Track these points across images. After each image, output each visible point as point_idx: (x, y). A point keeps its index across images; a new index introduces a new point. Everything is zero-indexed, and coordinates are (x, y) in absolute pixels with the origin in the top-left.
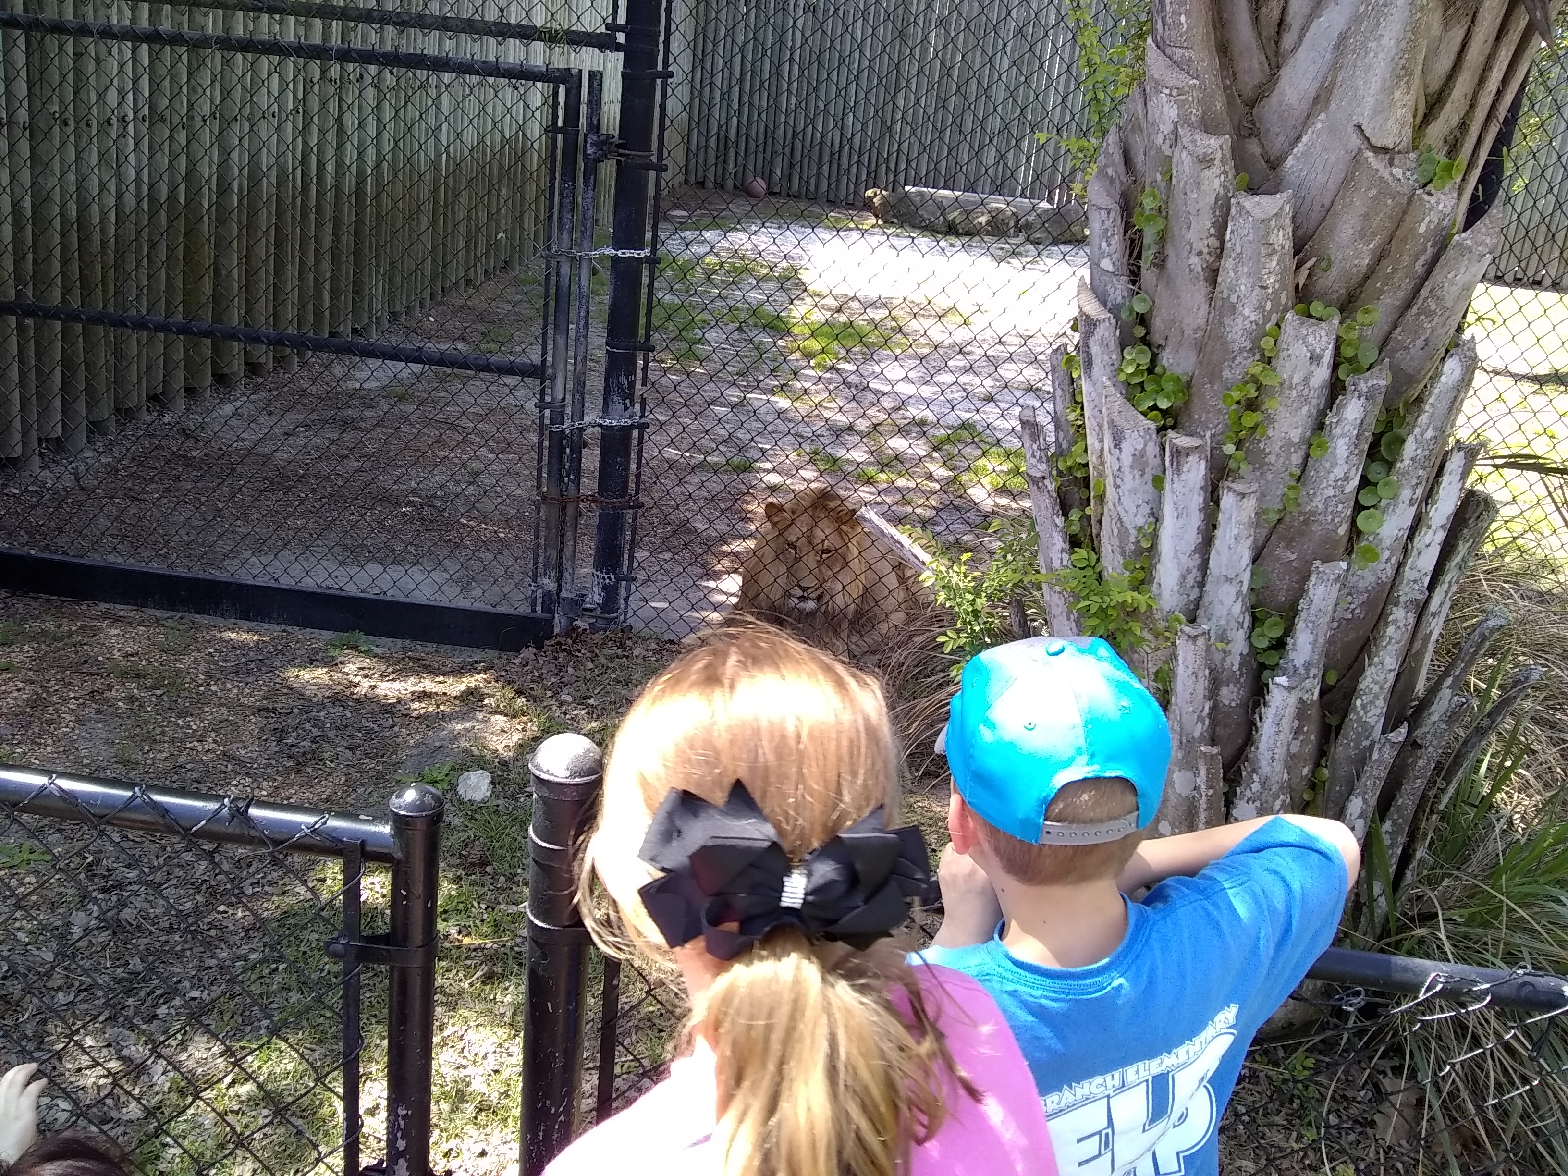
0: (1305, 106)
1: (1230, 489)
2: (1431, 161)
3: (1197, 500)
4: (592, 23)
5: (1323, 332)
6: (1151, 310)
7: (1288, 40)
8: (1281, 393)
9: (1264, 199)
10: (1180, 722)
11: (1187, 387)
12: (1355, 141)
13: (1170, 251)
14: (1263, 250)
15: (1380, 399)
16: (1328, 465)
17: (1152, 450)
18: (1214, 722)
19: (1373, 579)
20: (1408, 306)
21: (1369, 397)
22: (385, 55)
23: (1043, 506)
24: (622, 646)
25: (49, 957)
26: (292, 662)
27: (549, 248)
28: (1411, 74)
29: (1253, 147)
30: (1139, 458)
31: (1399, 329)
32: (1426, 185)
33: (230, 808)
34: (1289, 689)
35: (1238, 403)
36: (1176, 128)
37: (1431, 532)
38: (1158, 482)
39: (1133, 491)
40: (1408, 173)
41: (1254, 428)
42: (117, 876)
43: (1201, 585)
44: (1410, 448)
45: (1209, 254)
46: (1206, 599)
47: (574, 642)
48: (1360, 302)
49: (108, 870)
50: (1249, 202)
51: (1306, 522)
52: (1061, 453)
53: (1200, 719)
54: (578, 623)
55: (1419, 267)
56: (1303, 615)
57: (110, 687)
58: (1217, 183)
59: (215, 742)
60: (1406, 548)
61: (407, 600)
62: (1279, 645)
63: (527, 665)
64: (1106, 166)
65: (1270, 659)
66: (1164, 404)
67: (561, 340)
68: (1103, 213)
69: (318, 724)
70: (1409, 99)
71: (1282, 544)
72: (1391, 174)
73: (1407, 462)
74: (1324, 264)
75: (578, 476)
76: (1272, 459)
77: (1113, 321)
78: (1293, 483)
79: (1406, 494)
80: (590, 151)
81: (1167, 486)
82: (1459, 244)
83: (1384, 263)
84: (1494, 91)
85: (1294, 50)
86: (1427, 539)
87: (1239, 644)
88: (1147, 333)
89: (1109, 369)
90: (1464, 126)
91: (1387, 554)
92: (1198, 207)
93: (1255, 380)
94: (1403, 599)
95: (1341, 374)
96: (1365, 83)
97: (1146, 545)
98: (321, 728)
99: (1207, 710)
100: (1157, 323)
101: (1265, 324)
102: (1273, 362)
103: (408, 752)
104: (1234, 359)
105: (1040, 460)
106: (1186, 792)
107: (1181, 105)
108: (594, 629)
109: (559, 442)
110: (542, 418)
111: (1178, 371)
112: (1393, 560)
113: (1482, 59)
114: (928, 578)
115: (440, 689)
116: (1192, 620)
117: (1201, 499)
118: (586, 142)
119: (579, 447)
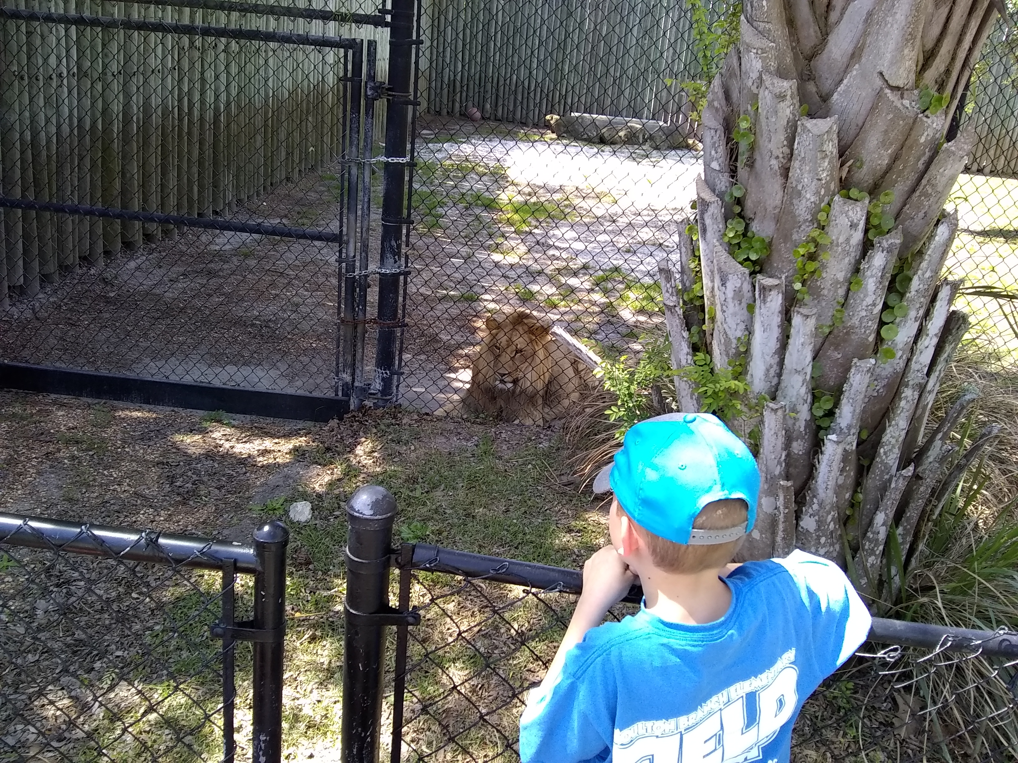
0: (845, 60)
1: (798, 312)
2: (928, 95)
3: (777, 320)
4: (369, 9)
5: (858, 209)
6: (744, 196)
7: (833, 16)
8: (831, 249)
9: (819, 122)
10: (766, 465)
11: (769, 245)
12: (879, 82)
13: (757, 156)
14: (819, 155)
15: (896, 252)
16: (862, 296)
17: (747, 287)
18: (788, 465)
19: (891, 370)
20: (913, 190)
21: (889, 251)
22: (233, 31)
23: (674, 324)
24: (395, 417)
25: (22, 630)
26: (178, 431)
27: (343, 157)
28: (915, 38)
29: (811, 87)
30: (738, 293)
31: (908, 206)
32: (924, 111)
33: (146, 539)
34: (838, 443)
35: (803, 256)
36: (761, 75)
37: (928, 338)
38: (751, 308)
39: (735, 314)
40: (914, 103)
41: (813, 272)
42: (66, 575)
43: (779, 375)
44: (915, 284)
45: (783, 157)
46: (783, 385)
47: (364, 415)
48: (881, 189)
49: (60, 572)
50: (810, 124)
51: (848, 333)
52: (685, 290)
53: (779, 463)
54: (366, 402)
55: (921, 165)
56: (846, 394)
57: (59, 450)
58: (788, 111)
59: (129, 485)
60: (912, 349)
61: (253, 389)
62: (830, 414)
63: (333, 431)
64: (713, 100)
65: (824, 423)
66: (754, 257)
67: (352, 218)
68: (713, 132)
69: (196, 472)
70: (914, 55)
71: (832, 348)
72: (902, 104)
73: (913, 293)
74: (858, 164)
75: (365, 306)
76: (825, 292)
77: (720, 203)
78: (839, 308)
79: (913, 314)
80: (369, 93)
81: (757, 311)
82: (947, 150)
83: (898, 162)
84: (967, 48)
85: (838, 22)
86: (926, 343)
87: (804, 414)
88: (742, 210)
89: (717, 234)
90: (948, 72)
91: (900, 353)
92: (776, 127)
93: (814, 240)
94: (911, 383)
95: (870, 235)
96: (885, 44)
97: (742, 349)
98: (199, 475)
99: (783, 457)
100: (749, 204)
101: (820, 203)
102: (826, 228)
103: (256, 490)
104: (800, 227)
105: (672, 294)
106: (770, 510)
107: (764, 60)
108: (376, 406)
109: (352, 284)
110: (340, 269)
111: (763, 235)
112: (904, 357)
113: (959, 28)
114: (598, 372)
115: (276, 448)
116: (774, 399)
117: (779, 319)
118: (366, 87)
119: (365, 287)
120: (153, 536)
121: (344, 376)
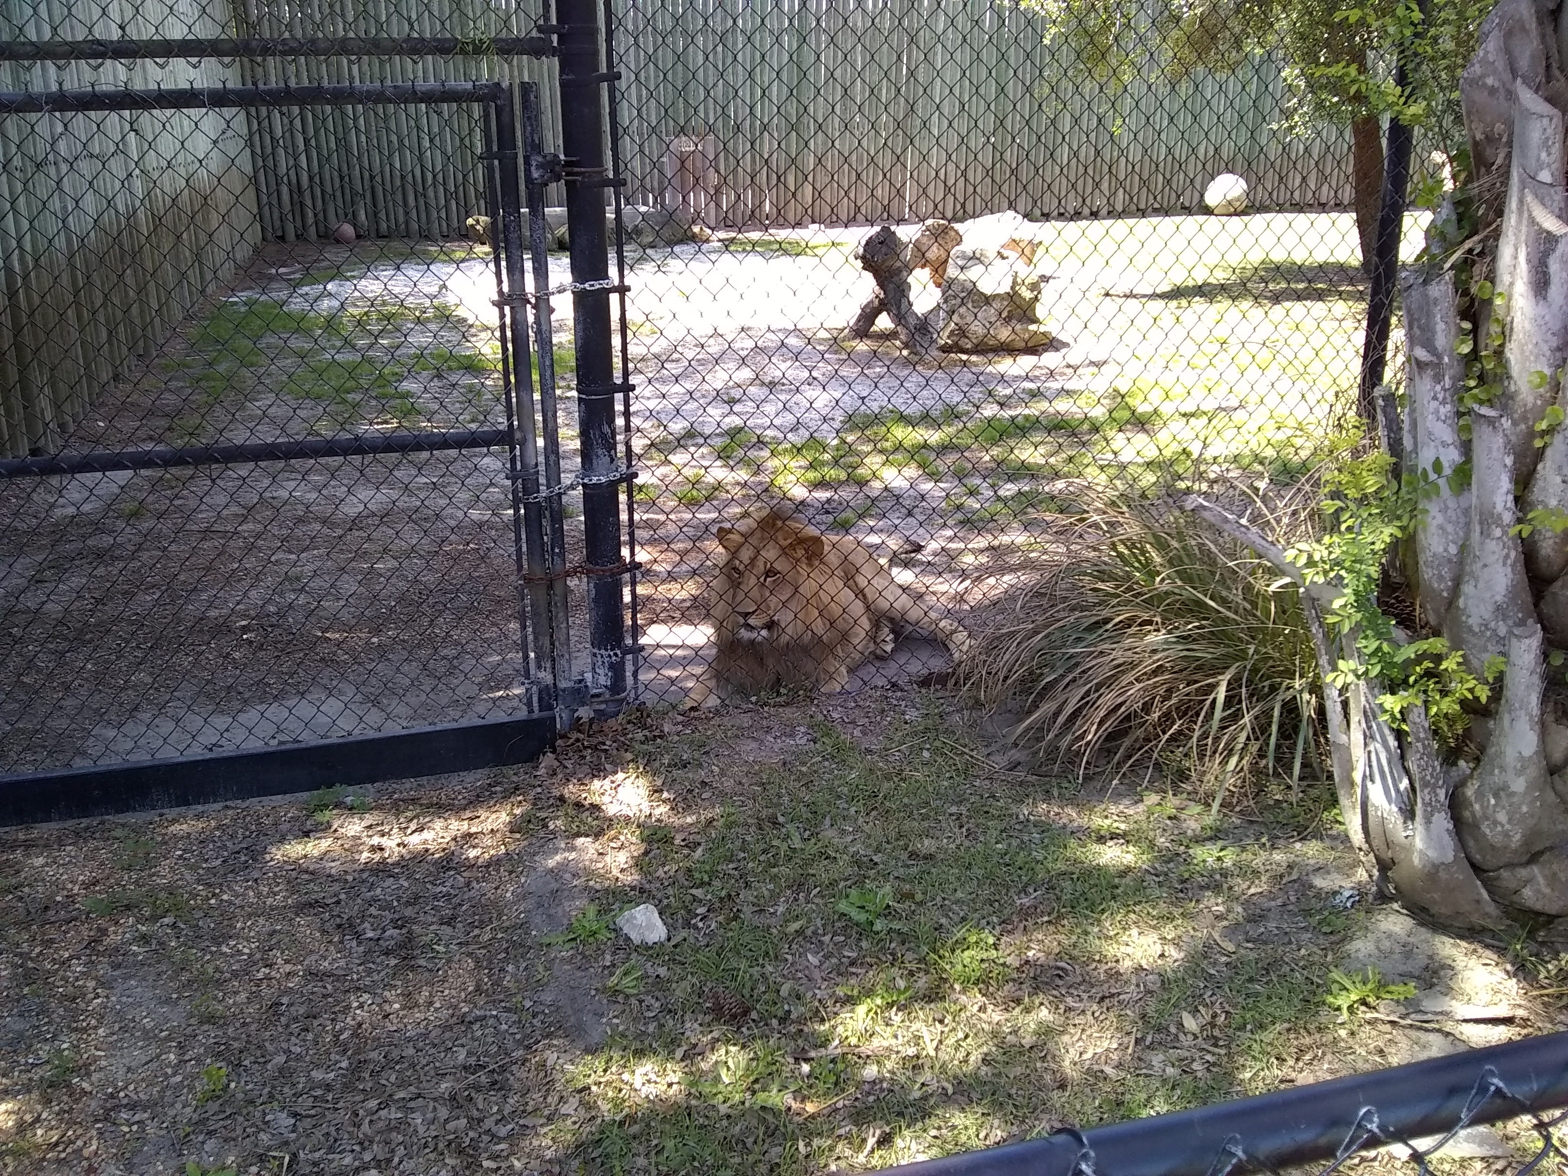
4: (518, 28)
26: (283, 840)
54: (579, 713)
57: (104, 932)
59: (287, 962)
61: (378, 735)
67: (525, 397)
69: (384, 905)
75: (562, 546)
80: (535, 174)
109: (537, 514)
110: (514, 491)
118: (526, 164)
119: (559, 515)
121: (542, 675)
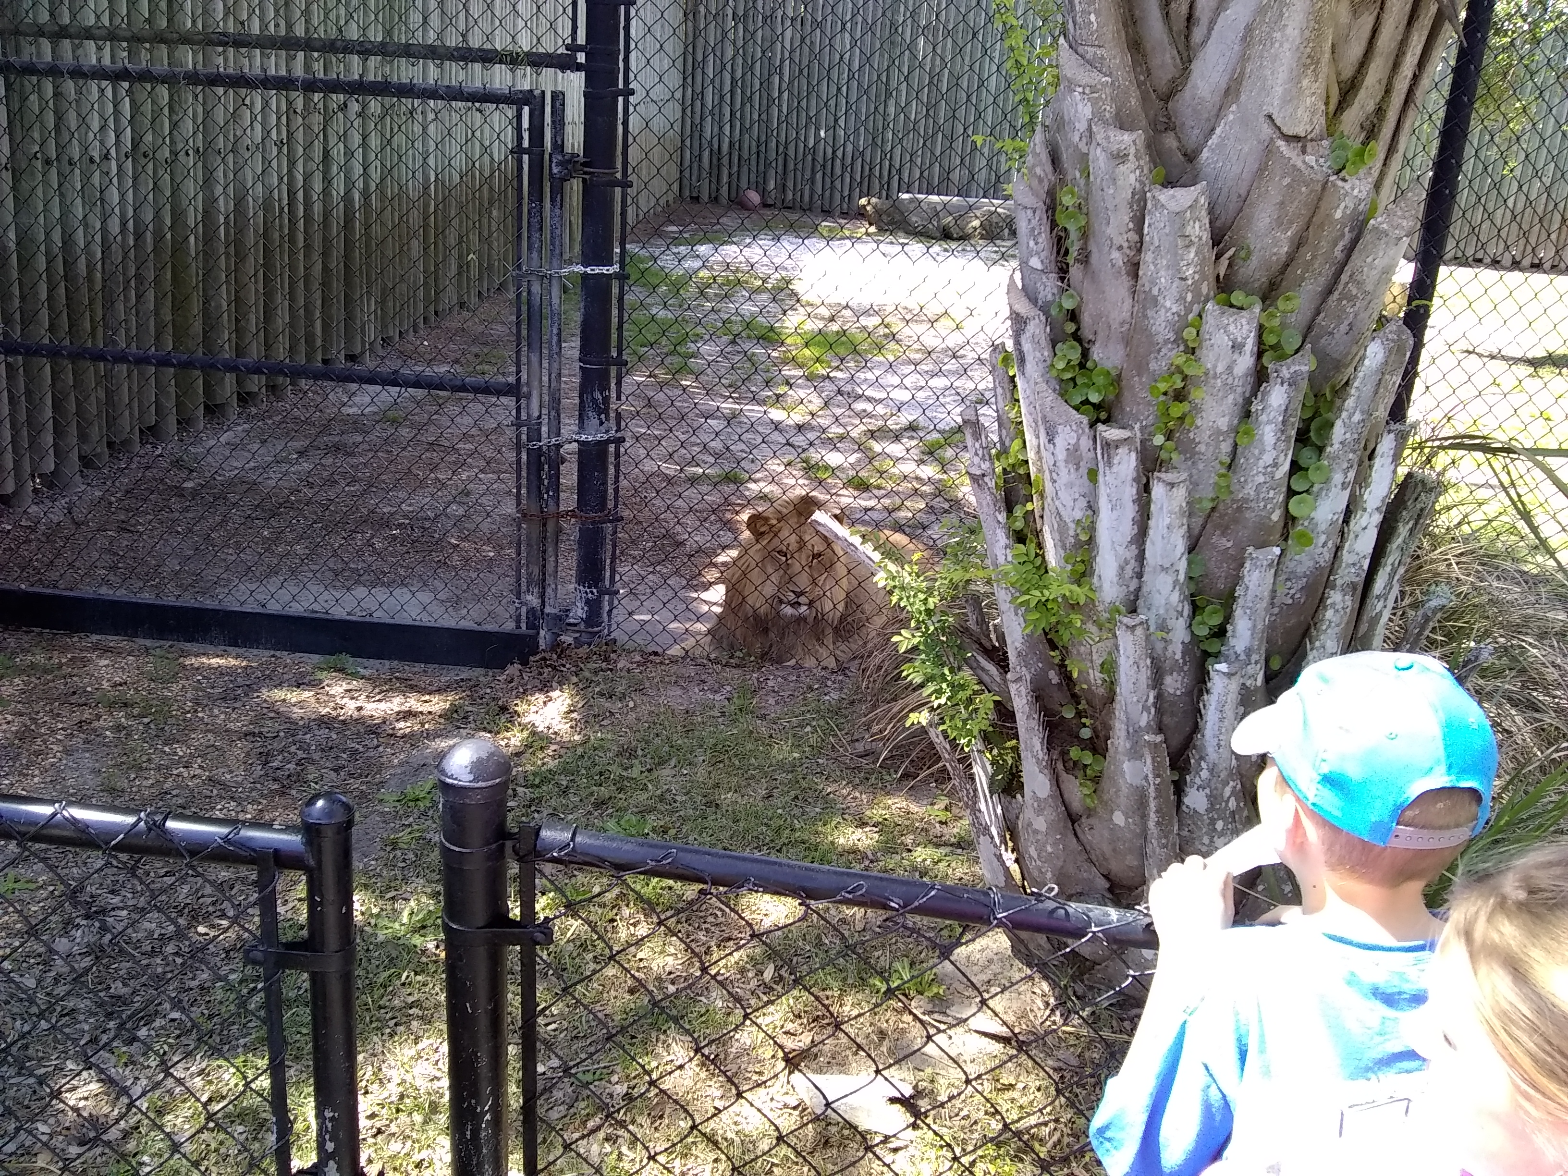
0: (1217, 99)
1: (1159, 479)
2: (1344, 147)
3: (1130, 491)
4: (551, 45)
5: (1244, 322)
6: (1079, 306)
7: (1198, 34)
8: (1206, 382)
9: (1178, 192)
10: (1126, 712)
11: (1117, 381)
12: (1267, 130)
13: (1092, 247)
14: (1180, 243)
15: (1304, 385)
16: (1256, 452)
17: (1085, 443)
18: (1159, 711)
19: (1311, 564)
20: (1329, 291)
21: (1292, 383)
22: (349, 84)
23: (984, 503)
24: (606, 659)
25: (31, 983)
26: (279, 686)
27: (519, 267)
28: (1318, 63)
29: (1170, 141)
30: (1073, 453)
31: (1322, 315)
32: (1340, 171)
33: (146, 823)
34: (1229, 675)
35: (1165, 394)
36: (1090, 126)
37: (1366, 515)
38: (1093, 475)
39: (1070, 485)
40: (1322, 160)
41: (1182, 419)
42: (100, 902)
43: (1140, 575)
44: (1339, 432)
45: (1130, 248)
46: (1145, 589)
47: (559, 657)
48: (1281, 289)
49: (92, 896)
50: (1165, 196)
51: (1239, 509)
52: (1004, 451)
53: (1145, 708)
54: (563, 638)
55: (1338, 253)
56: (1240, 601)
57: (98, 717)
58: (1132, 178)
59: (201, 767)
60: (1342, 533)
61: (392, 621)
62: (1220, 633)
63: (511, 681)
64: (1034, 166)
65: (1212, 647)
66: (1095, 398)
67: (534, 359)
68: (1029, 212)
69: (304, 747)
70: (1319, 87)
71: (1218, 532)
72: (1304, 162)
73: (1336, 446)
74: (1243, 254)
75: (557, 491)
76: (1202, 448)
77: (1043, 318)
78: (1223, 471)
79: (1338, 478)
80: (555, 171)
81: (1101, 478)
82: (1375, 228)
83: (1302, 250)
84: (1410, 75)
85: (1204, 43)
86: (1364, 522)
87: (1179, 633)
88: (1078, 329)
89: (1041, 366)
90: (1380, 111)
91: (1323, 538)
92: (1117, 201)
93: (1179, 370)
94: (1339, 582)
95: (1265, 360)
96: (1272, 73)
97: (1084, 538)
98: (307, 750)
99: (1151, 700)
100: (1086, 319)
101: (1186, 315)
102: (1197, 352)
103: (392, 771)
104: (1159, 351)
105: (983, 459)
106: (1138, 782)
107: (1094, 102)
108: (578, 643)
109: (536, 456)
110: (518, 437)
111: (1108, 365)
112: (1330, 544)
113: (1394, 45)
114: (880, 580)
115: (425, 708)
116: (1133, 611)
117: (1134, 491)
118: (551, 161)
119: (557, 462)
120: (158, 818)
121: (529, 597)
